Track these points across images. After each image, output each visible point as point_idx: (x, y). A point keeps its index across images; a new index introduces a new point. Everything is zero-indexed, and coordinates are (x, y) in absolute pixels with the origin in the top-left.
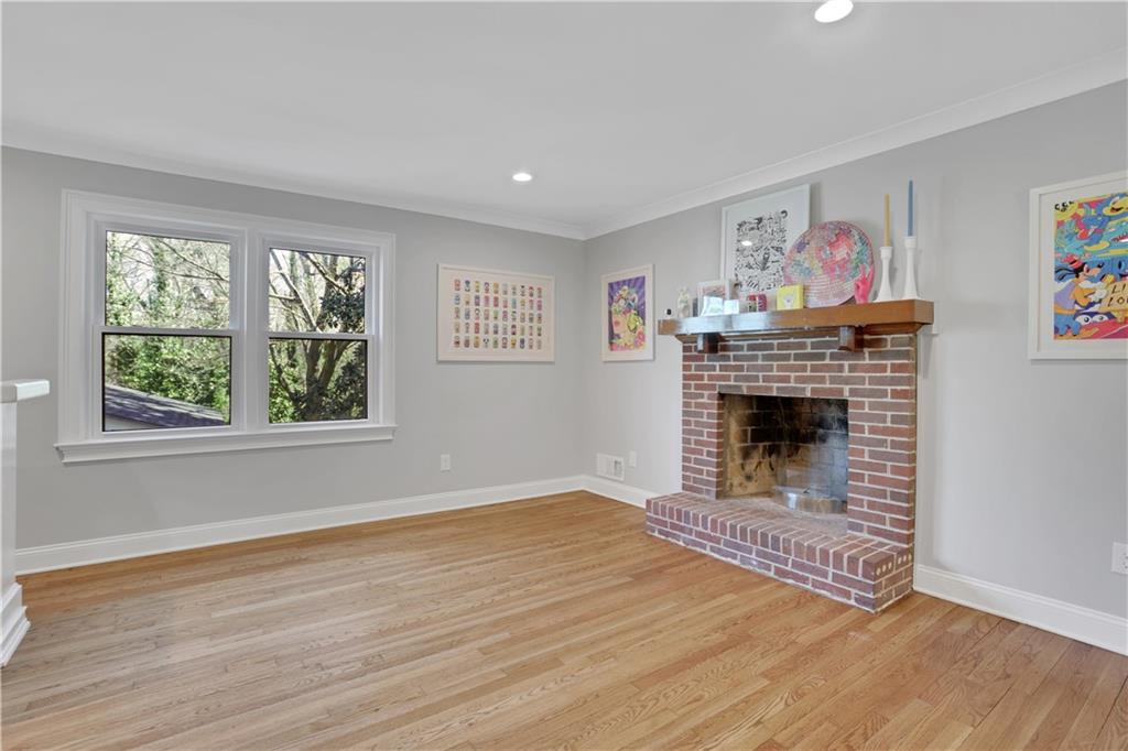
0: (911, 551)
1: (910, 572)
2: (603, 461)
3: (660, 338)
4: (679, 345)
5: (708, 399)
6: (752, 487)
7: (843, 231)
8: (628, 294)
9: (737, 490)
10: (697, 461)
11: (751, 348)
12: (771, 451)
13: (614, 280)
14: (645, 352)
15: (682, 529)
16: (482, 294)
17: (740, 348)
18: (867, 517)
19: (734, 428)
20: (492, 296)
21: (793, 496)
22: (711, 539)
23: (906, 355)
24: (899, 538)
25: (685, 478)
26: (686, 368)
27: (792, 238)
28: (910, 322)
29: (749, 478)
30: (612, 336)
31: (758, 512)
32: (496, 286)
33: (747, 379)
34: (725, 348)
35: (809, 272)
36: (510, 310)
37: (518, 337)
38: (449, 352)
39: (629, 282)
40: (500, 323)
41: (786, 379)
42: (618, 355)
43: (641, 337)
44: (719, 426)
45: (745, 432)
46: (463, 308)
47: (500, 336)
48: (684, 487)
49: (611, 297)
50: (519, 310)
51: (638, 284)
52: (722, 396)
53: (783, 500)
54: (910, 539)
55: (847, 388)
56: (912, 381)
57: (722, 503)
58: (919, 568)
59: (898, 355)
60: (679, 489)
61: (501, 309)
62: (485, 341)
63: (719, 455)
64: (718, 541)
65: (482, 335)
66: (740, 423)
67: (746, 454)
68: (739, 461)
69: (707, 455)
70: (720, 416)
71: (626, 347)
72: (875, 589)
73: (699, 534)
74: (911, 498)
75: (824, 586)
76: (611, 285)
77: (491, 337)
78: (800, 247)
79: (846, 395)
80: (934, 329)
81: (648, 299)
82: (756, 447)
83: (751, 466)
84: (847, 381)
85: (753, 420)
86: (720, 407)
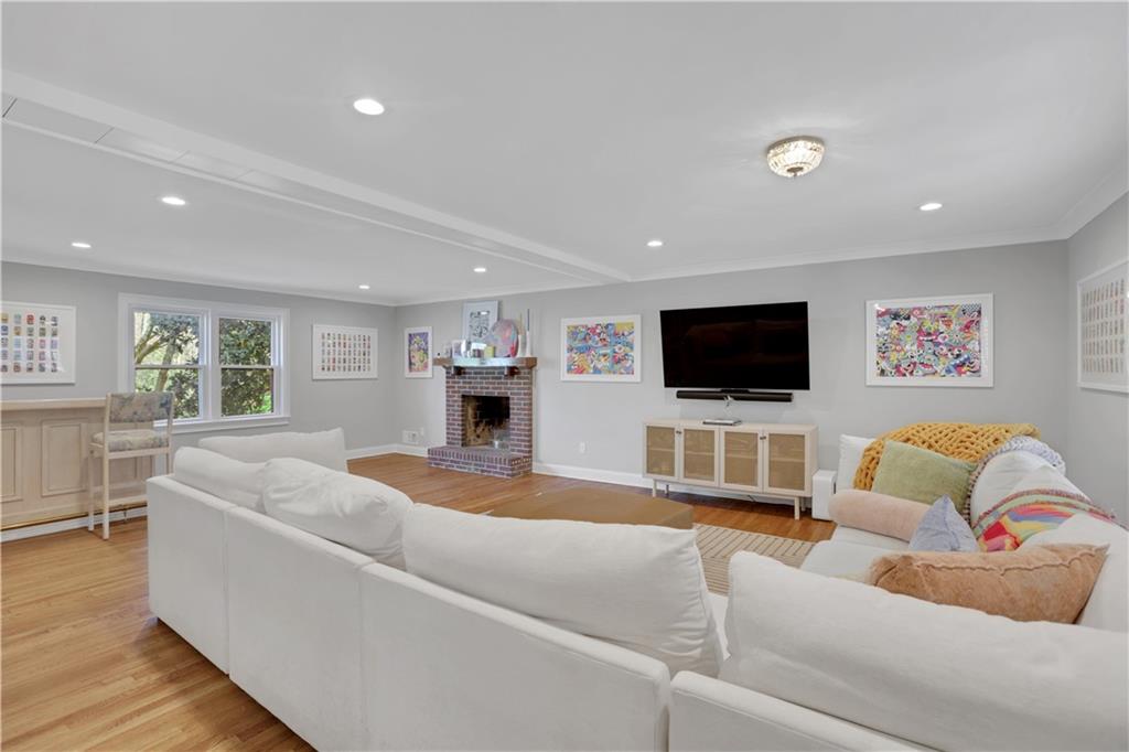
0: (531, 457)
1: (530, 465)
2: (406, 434)
3: (436, 367)
4: (444, 371)
5: (457, 397)
6: (480, 441)
7: (510, 324)
8: (418, 341)
9: (472, 443)
10: (454, 429)
11: (476, 373)
12: (488, 424)
13: (412, 332)
14: (428, 374)
15: (444, 460)
16: (337, 341)
17: (470, 373)
18: (516, 445)
19: (470, 412)
20: (342, 341)
21: (497, 443)
22: (455, 462)
23: (527, 378)
24: (526, 452)
25: (448, 438)
26: (447, 382)
27: (491, 324)
28: (531, 363)
29: (478, 436)
30: (411, 363)
31: (478, 450)
32: (345, 336)
33: (473, 388)
34: (465, 373)
35: (496, 340)
36: (352, 350)
37: (357, 365)
38: (318, 374)
39: (419, 334)
40: (347, 357)
41: (488, 388)
42: (414, 374)
43: (426, 366)
44: (462, 411)
45: (476, 414)
46: (326, 349)
47: (347, 365)
48: (448, 443)
49: (410, 342)
50: (358, 349)
51: (424, 336)
52: (463, 396)
53: (492, 444)
54: (530, 452)
55: (509, 392)
56: (530, 389)
57: (464, 449)
58: (534, 463)
59: (524, 378)
60: (445, 444)
61: (347, 349)
62: (339, 368)
63: (463, 425)
64: (458, 462)
65: (337, 364)
66: (474, 409)
67: (477, 425)
68: (473, 428)
69: (457, 425)
70: (463, 406)
71: (418, 370)
72: (512, 470)
73: (452, 461)
74: (530, 436)
75: (496, 472)
76: (410, 335)
77: (342, 365)
78: (494, 329)
79: (509, 395)
80: (537, 368)
81: (430, 345)
82: (481, 421)
83: (479, 431)
84: (509, 389)
85: (478, 408)
86: (463, 401)
